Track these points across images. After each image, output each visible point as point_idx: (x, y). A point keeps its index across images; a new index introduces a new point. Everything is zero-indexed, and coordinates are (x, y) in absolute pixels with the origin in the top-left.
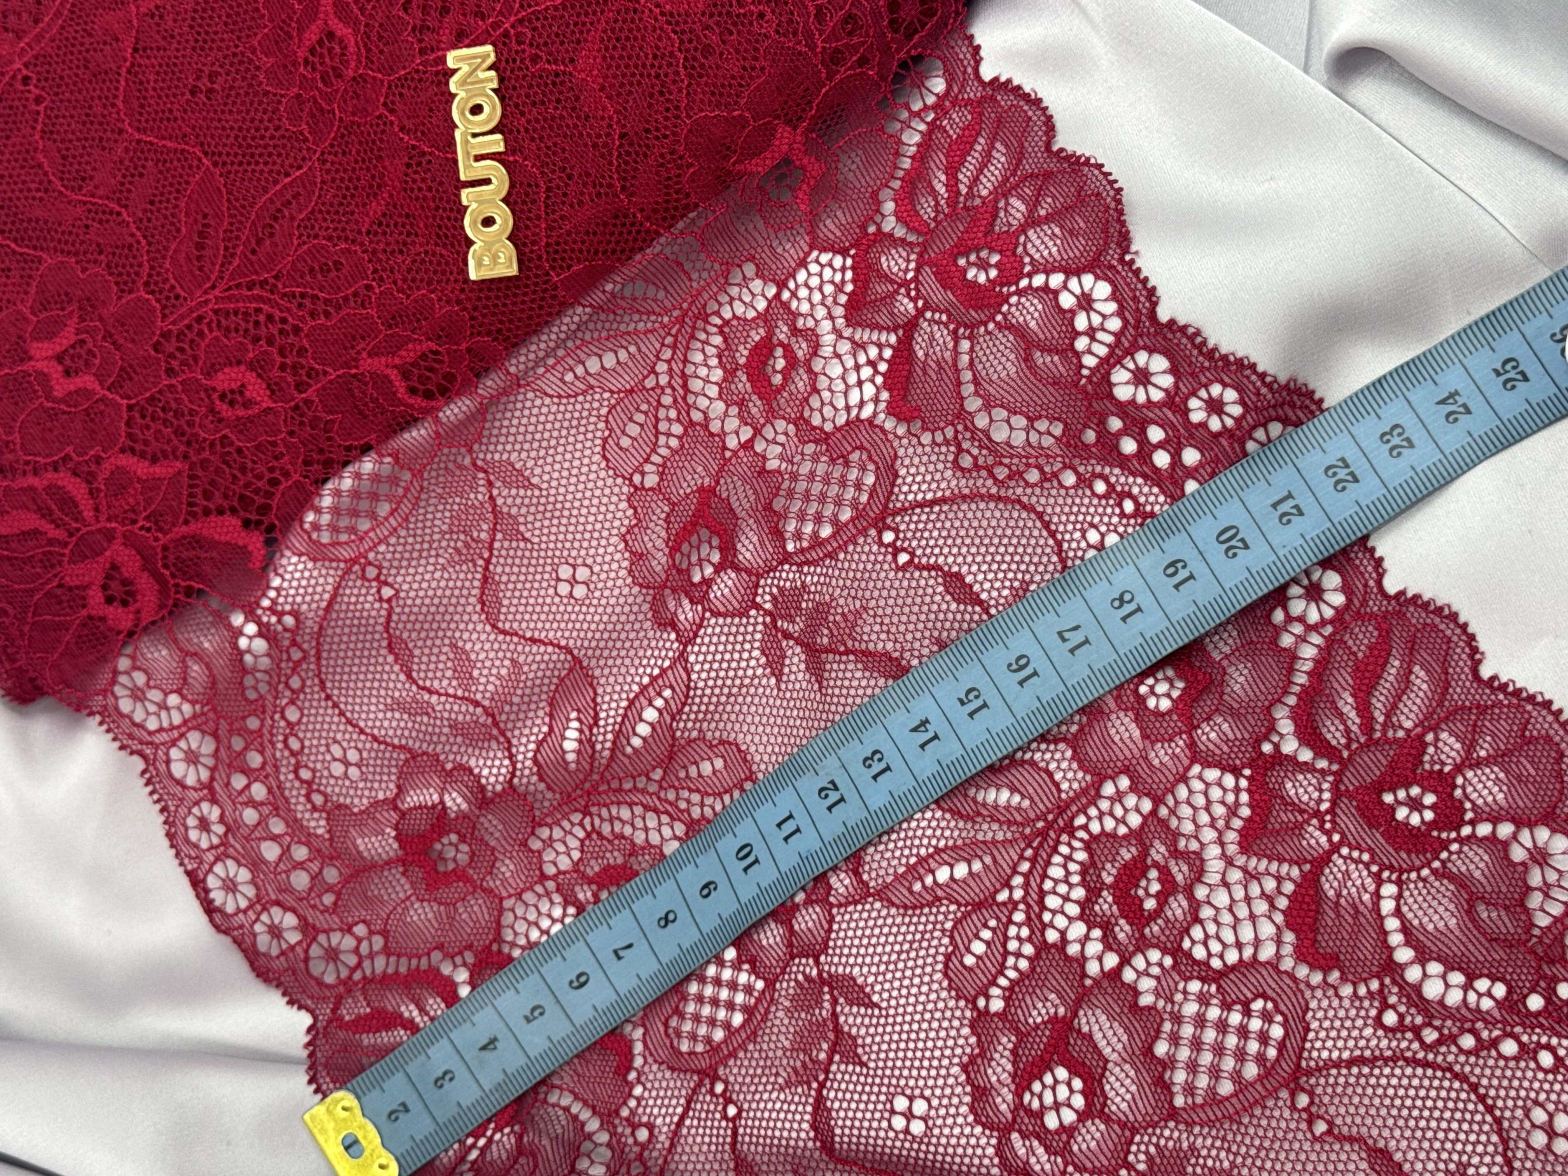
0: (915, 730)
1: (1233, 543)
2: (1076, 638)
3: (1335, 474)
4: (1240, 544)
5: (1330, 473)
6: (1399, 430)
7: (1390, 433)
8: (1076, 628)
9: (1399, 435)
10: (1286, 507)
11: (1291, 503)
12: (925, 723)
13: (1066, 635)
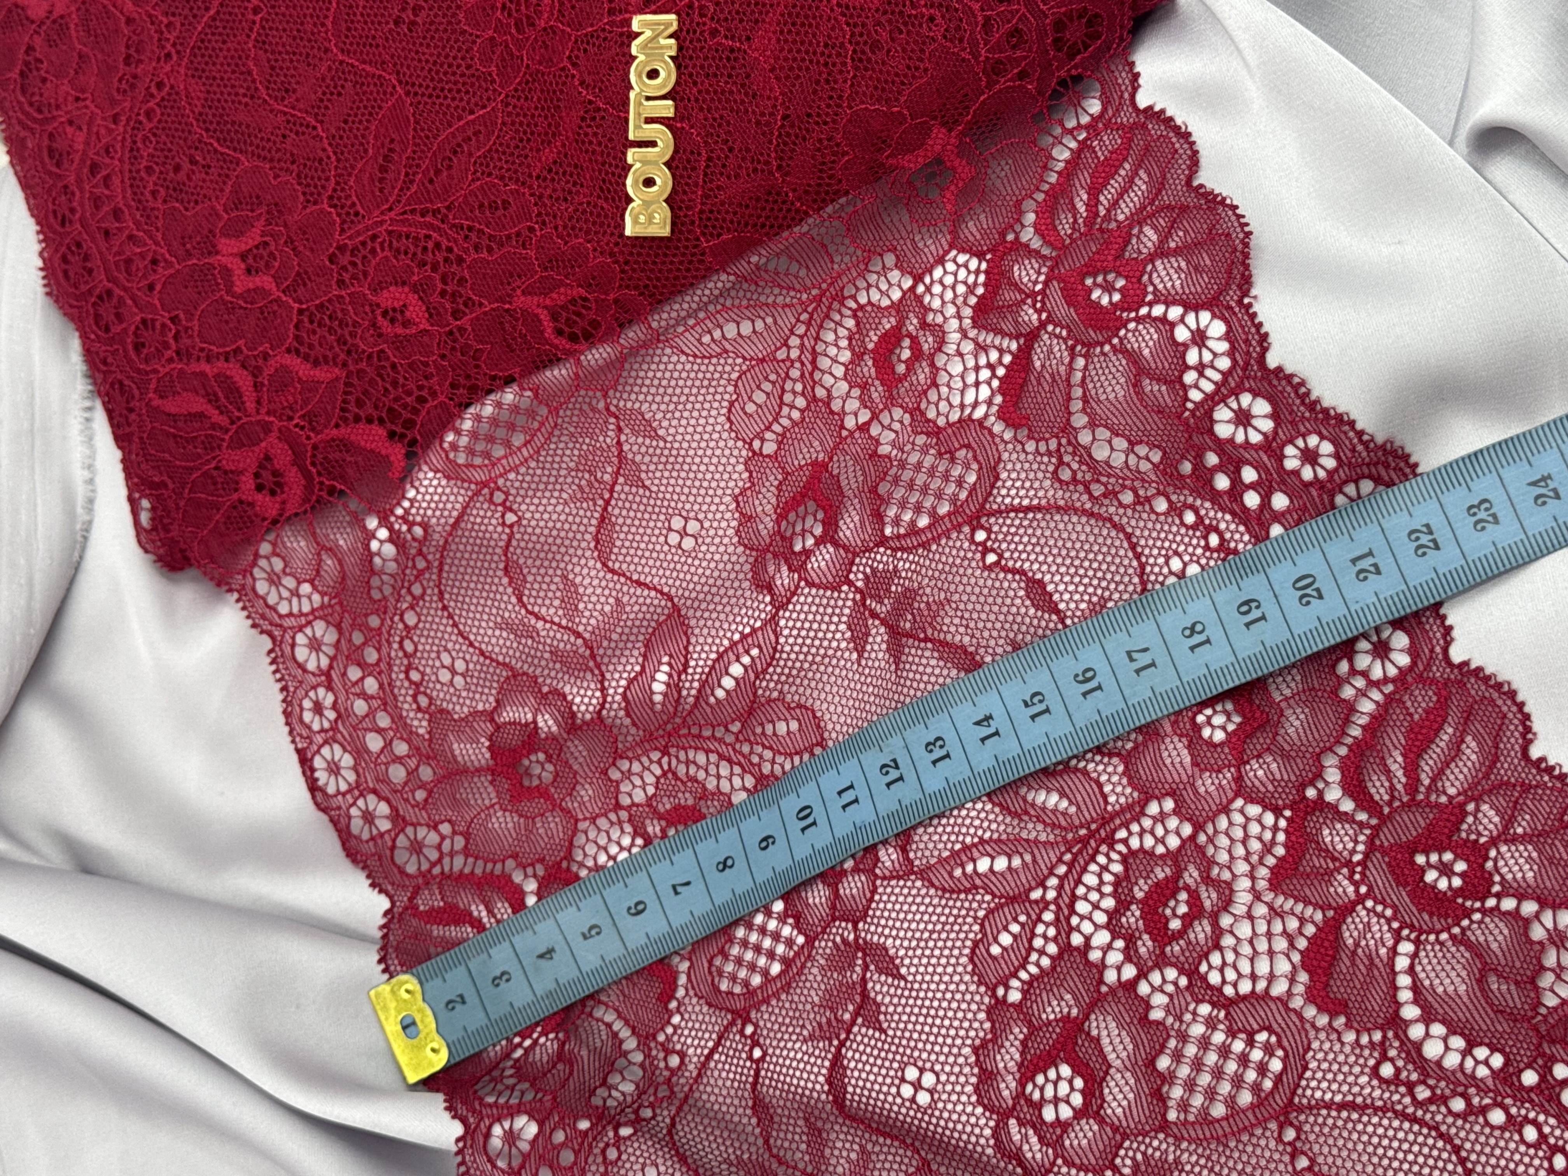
0: (978, 723)
1: (1308, 591)
2: (1143, 659)
3: (1418, 539)
4: (1315, 594)
5: (1413, 537)
6: (1487, 505)
7: (1478, 506)
8: (1146, 650)
9: (1487, 509)
10: (1365, 564)
11: (1370, 560)
12: (988, 718)
13: (1135, 655)
